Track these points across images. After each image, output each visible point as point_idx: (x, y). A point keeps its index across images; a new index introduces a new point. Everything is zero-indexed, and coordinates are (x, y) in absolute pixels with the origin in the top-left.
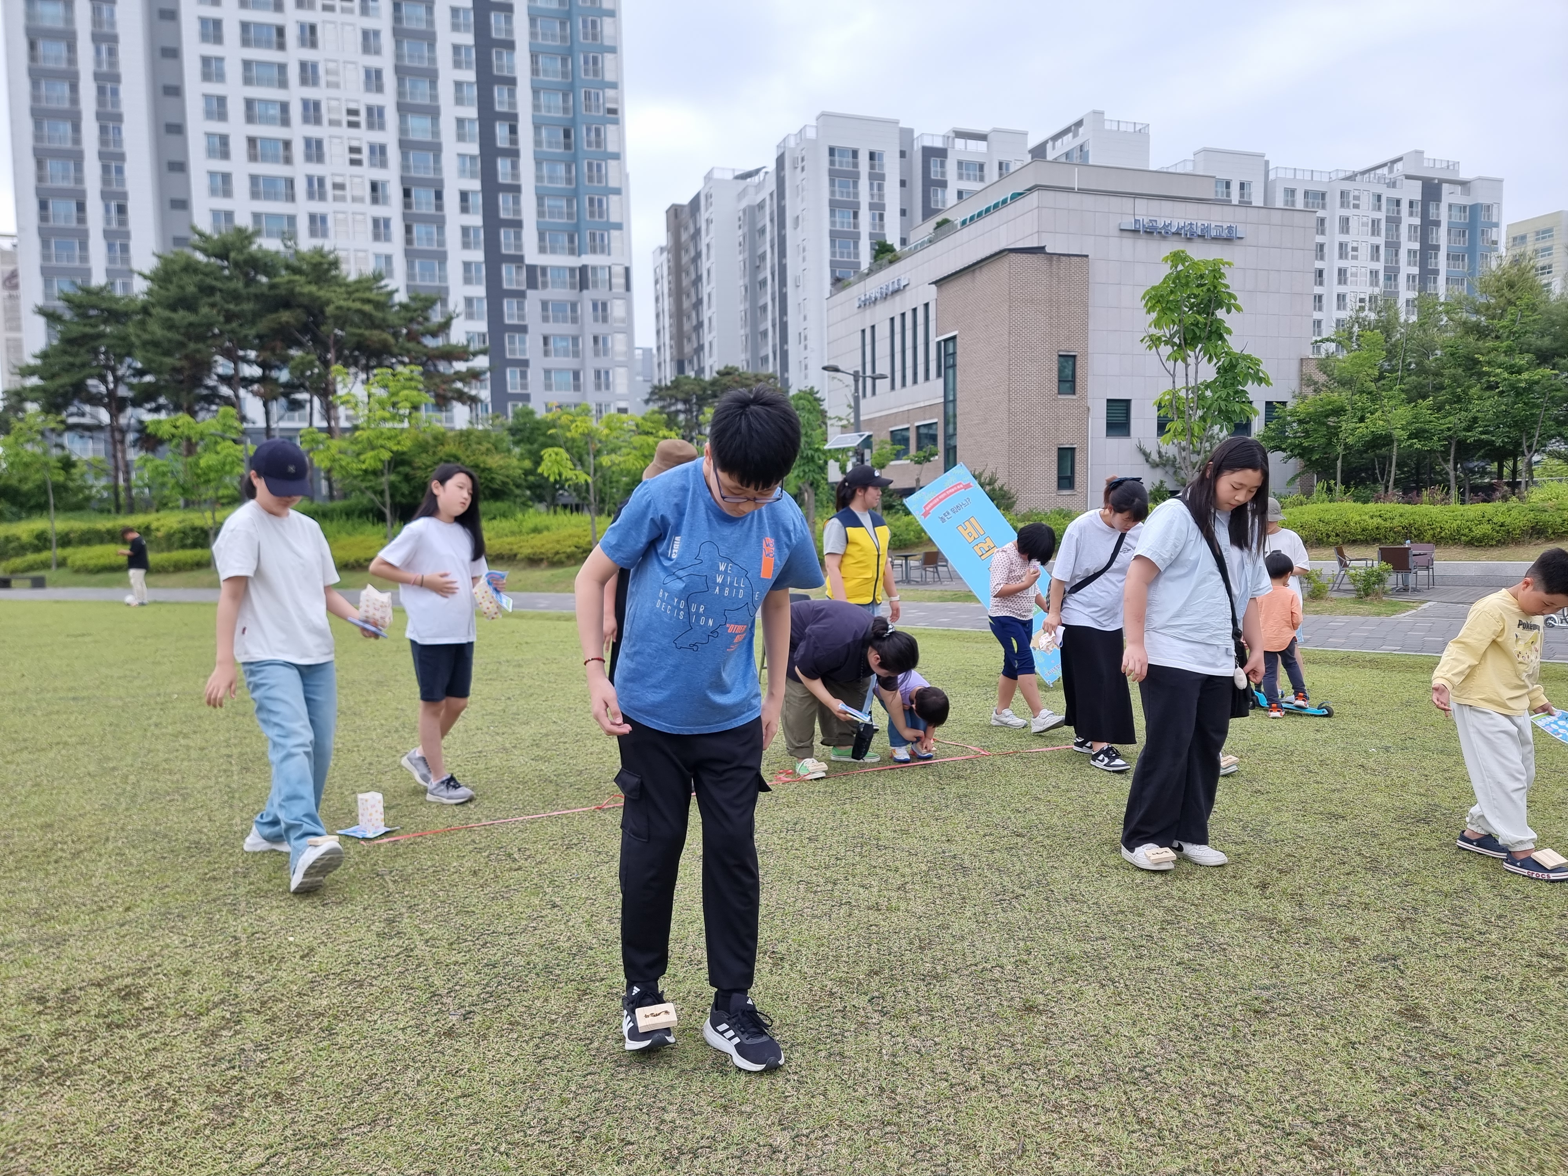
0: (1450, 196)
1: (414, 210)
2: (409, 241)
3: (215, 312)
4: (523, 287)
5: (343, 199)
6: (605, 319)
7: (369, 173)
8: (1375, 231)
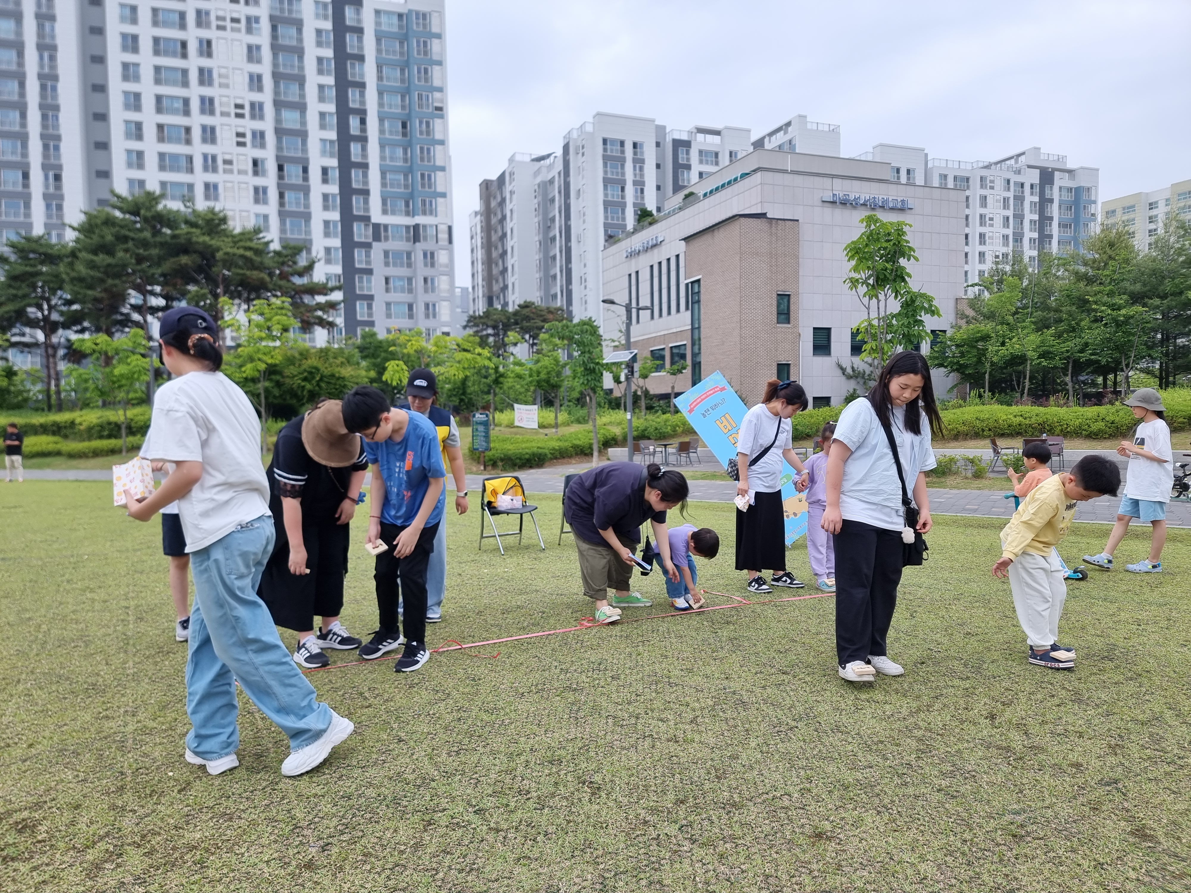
0: (1060, 180)
1: (286, 181)
2: (282, 204)
3: (128, 255)
4: (370, 240)
5: (231, 172)
6: (433, 265)
7: (251, 152)
8: (1006, 206)
